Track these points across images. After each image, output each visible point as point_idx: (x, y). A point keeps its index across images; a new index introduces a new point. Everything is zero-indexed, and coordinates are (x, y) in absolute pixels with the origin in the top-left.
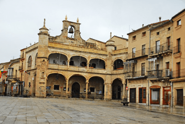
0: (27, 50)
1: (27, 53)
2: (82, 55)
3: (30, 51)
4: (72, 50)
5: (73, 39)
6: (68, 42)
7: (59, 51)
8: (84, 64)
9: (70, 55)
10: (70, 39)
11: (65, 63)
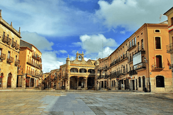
0: (62, 66)
1: (62, 67)
2: (84, 68)
3: (63, 67)
4: (80, 66)
5: (81, 61)
6: (79, 63)
7: (75, 67)
8: (85, 71)
9: (79, 68)
10: (79, 61)
11: (77, 72)
